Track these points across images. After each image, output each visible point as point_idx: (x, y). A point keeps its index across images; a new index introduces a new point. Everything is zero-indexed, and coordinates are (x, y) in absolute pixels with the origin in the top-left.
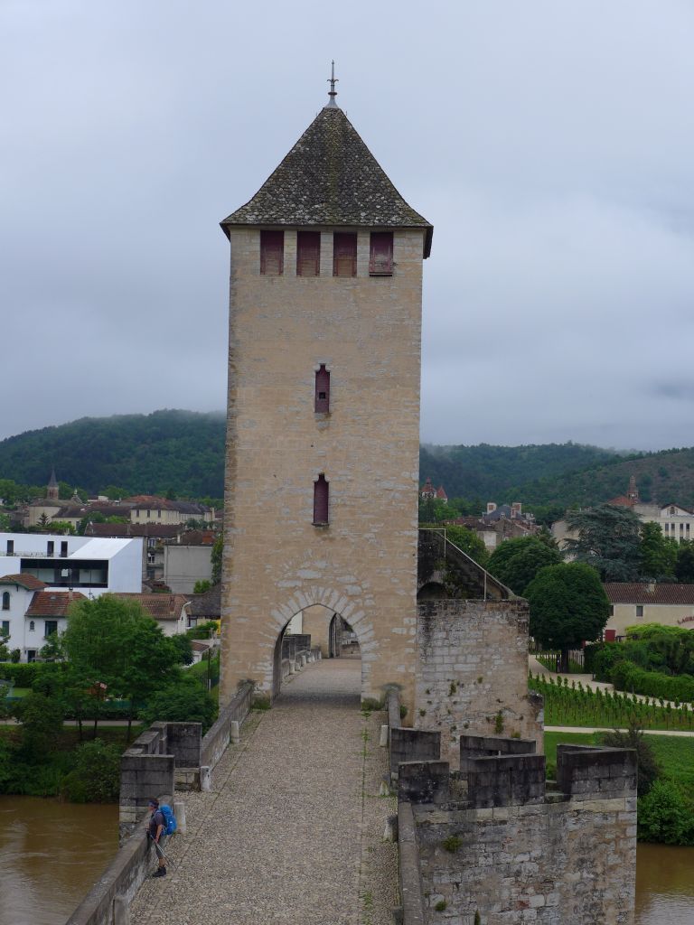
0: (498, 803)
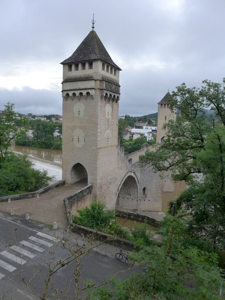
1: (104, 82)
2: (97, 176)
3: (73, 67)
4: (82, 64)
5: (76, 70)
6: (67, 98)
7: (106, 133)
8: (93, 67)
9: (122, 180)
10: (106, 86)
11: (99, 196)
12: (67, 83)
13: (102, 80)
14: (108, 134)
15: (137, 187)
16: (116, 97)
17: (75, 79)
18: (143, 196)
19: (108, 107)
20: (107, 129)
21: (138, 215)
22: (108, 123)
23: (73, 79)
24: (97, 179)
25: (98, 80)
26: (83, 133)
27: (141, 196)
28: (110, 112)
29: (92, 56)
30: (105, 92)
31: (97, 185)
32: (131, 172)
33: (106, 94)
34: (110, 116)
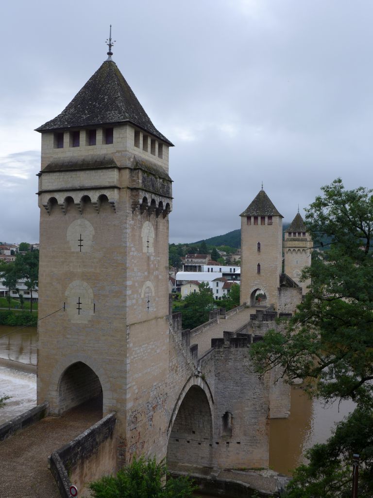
0: (267, 321)
1: (140, 174)
2: (125, 394)
3: (67, 139)
4: (87, 133)
5: (74, 146)
6: (52, 208)
7: (144, 287)
8: (114, 140)
9: (179, 398)
10: (143, 182)
11: (131, 442)
12: (51, 174)
13: (135, 169)
14: (148, 289)
15: (210, 411)
16: (164, 204)
17: (72, 166)
18: (225, 434)
19: (147, 230)
20: (147, 278)
21: (215, 481)
22: (148, 265)
23: (67, 166)
24: (126, 400)
25: (126, 168)
26: (91, 291)
27: (219, 434)
28: (151, 240)
29: (111, 115)
30: (142, 194)
31: (127, 415)
32: (197, 376)
33: (145, 199)
34: (151, 250)
